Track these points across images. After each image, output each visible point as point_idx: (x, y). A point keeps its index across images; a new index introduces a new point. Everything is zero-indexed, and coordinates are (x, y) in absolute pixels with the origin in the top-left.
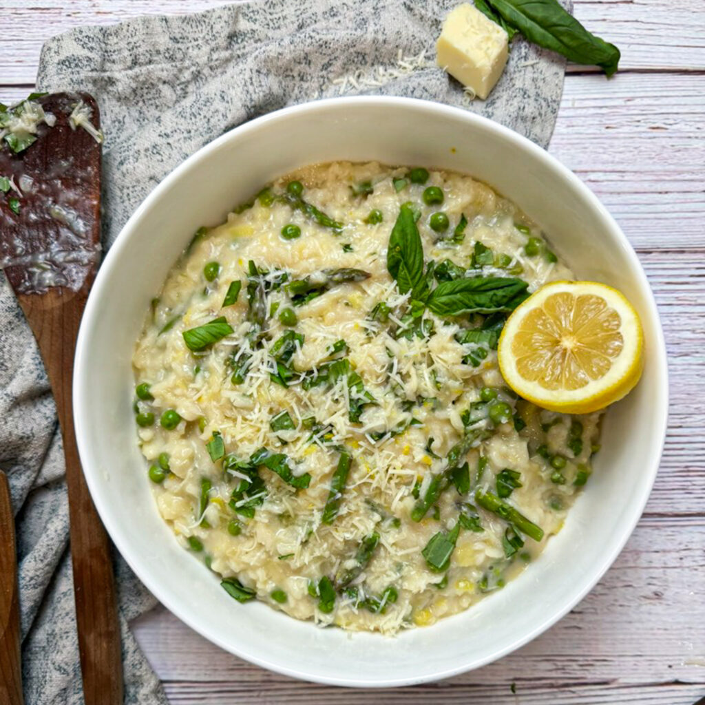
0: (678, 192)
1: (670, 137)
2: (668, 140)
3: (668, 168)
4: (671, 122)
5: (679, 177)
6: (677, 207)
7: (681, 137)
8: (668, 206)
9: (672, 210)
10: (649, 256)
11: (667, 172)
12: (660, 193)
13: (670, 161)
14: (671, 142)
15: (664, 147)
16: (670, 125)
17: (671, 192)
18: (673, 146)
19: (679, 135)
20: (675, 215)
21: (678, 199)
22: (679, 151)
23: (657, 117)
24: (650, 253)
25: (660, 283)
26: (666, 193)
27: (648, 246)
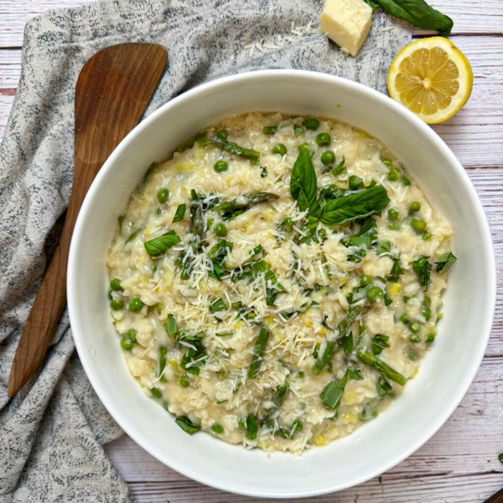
0: (494, 124)
1: (488, 84)
2: (486, 86)
3: (486, 106)
4: (489, 72)
5: (494, 113)
6: (493, 135)
7: (496, 84)
8: (486, 135)
9: (489, 137)
10: (473, 171)
11: (486, 110)
12: (481, 125)
13: (487, 102)
14: (490, 87)
15: (483, 91)
16: (488, 74)
17: (488, 124)
18: (490, 90)
19: (494, 82)
20: (491, 141)
21: (493, 129)
22: (494, 94)
23: (479, 68)
24: (474, 168)
25: (481, 190)
26: (485, 125)
27: (473, 164)
